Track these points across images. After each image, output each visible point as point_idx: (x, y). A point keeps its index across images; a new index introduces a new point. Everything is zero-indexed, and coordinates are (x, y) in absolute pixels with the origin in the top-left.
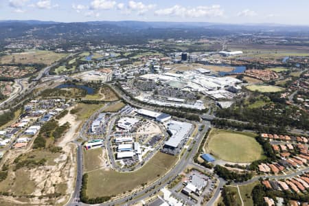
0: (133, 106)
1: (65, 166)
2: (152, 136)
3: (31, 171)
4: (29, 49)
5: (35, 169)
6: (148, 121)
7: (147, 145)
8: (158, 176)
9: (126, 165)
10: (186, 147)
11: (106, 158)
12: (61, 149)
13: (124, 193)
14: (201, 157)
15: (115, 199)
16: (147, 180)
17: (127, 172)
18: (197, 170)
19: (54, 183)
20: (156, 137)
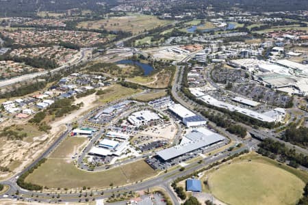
0: (173, 99)
1: (36, 146)
2: (156, 140)
3: (8, 142)
4: (134, 12)
5: (12, 141)
6: (171, 120)
7: (137, 149)
8: (111, 185)
9: (91, 163)
10: (183, 165)
11: (80, 150)
12: (50, 128)
13: (59, 189)
14: (186, 182)
15: (45, 191)
16: (93, 185)
17: (85, 170)
18: (163, 195)
19: (14, 159)
20: (159, 142)
